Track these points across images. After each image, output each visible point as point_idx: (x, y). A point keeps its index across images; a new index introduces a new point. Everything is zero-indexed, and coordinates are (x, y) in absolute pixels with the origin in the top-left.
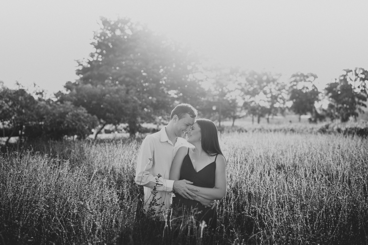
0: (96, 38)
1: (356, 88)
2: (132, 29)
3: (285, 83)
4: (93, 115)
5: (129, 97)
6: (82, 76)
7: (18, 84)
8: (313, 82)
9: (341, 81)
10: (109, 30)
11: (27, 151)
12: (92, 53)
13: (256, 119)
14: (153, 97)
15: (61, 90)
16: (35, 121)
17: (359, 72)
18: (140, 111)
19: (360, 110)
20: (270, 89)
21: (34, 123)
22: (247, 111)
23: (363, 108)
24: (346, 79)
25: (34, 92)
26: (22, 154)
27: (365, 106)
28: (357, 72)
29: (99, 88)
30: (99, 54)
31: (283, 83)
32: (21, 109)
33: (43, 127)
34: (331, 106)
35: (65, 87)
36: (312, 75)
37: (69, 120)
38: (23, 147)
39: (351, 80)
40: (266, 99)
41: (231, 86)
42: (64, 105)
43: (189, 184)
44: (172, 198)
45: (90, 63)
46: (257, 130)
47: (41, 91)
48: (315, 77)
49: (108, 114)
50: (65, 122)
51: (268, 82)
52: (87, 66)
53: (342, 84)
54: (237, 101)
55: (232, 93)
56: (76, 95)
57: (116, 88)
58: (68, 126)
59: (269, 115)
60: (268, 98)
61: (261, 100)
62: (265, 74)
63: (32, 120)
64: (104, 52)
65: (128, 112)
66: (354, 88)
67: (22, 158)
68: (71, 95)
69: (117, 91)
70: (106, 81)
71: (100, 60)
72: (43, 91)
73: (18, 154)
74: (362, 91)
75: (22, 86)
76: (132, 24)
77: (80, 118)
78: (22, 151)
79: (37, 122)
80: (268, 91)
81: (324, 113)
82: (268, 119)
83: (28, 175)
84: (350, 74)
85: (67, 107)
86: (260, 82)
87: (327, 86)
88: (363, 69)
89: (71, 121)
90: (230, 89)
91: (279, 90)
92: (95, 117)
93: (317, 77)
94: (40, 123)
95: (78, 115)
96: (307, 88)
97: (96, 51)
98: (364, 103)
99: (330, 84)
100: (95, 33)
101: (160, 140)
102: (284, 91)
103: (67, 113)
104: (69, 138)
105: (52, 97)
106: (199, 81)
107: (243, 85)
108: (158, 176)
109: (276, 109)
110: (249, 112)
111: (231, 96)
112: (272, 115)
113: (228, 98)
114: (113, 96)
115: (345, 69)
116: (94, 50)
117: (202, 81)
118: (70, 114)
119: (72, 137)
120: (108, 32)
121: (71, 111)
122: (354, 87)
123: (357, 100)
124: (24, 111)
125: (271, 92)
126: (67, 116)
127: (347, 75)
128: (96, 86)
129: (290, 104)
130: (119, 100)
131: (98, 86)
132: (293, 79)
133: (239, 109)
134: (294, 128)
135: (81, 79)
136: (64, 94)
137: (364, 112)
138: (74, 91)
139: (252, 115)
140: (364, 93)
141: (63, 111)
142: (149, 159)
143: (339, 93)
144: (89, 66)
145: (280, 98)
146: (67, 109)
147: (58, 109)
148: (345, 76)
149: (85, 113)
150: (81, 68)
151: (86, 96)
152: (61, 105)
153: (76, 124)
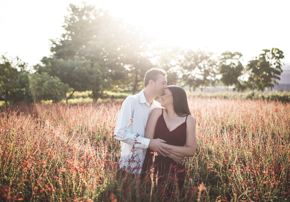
0: (67, 22)
1: (272, 65)
2: (95, 15)
3: (216, 60)
4: (65, 83)
5: (94, 70)
6: (55, 52)
7: (4, 58)
8: (238, 60)
9: (260, 58)
10: (77, 16)
11: (13, 112)
12: (63, 34)
13: (192, 88)
14: (112, 70)
15: (39, 64)
16: (18, 88)
17: (275, 52)
18: (102, 81)
19: (275, 82)
20: (204, 65)
21: (18, 89)
22: (185, 82)
23: (277, 80)
24: (265, 57)
25: (17, 65)
26: (9, 115)
27: (279, 79)
28: (274, 52)
29: (69, 62)
30: (69, 35)
31: (214, 60)
32: (6, 78)
33: (24, 93)
34: (251, 79)
35: (42, 61)
36: (238, 54)
37: (46, 87)
38: (9, 108)
39: (269, 58)
40: (200, 73)
41: (173, 62)
42: (42, 75)
43: (163, 142)
44: (154, 157)
45: (62, 42)
46: (196, 97)
47: (23, 64)
48: (241, 55)
49: (77, 83)
50: (43, 89)
51: (202, 59)
52: (59, 44)
53: (262, 61)
54: (178, 74)
55: (173, 68)
56: (51, 68)
57: (83, 62)
58: (45, 92)
59: (202, 86)
60: (201, 72)
61: (196, 74)
62: (200, 53)
63: (15, 88)
64: (73, 33)
65: (93, 82)
66: (271, 65)
67: (9, 118)
68: (47, 67)
69: (84, 65)
70: (75, 57)
71: (70, 39)
72: (24, 64)
73: (5, 115)
74: (277, 67)
75: (8, 60)
76: (96, 11)
77: (55, 86)
78: (8, 112)
79: (20, 88)
80: (202, 66)
81: (246, 85)
82: (202, 89)
83: (16, 134)
84: (268, 53)
85: (44, 76)
86: (196, 59)
87: (249, 63)
88: (278, 50)
89: (48, 89)
90: (173, 65)
91: (211, 65)
92: (67, 85)
93: (242, 56)
94: (22, 90)
95: (53, 83)
96: (234, 64)
97: (67, 32)
98: (278, 76)
99: (251, 61)
100: (66, 18)
101: (139, 102)
102: (214, 66)
103: (45, 82)
104: (45, 102)
105: (32, 69)
106: (148, 57)
107: (182, 62)
108: (137, 135)
109: (208, 81)
110: (187, 82)
111: (173, 70)
112: (204, 85)
113: (171, 71)
114: (81, 68)
115: (264, 49)
116: (65, 32)
117: (151, 57)
118: (46, 82)
119: (48, 101)
120: (76, 17)
121: (48, 80)
122: (271, 63)
123: (272, 73)
124: (9, 80)
125: (204, 67)
126: (44, 84)
127: (265, 54)
128: (67, 60)
129: (220, 77)
130: (86, 71)
131: (69, 60)
132: (223, 57)
133: (179, 81)
134: (226, 95)
135: (55, 55)
136: (42, 67)
137: (278, 84)
138: (50, 64)
139: (189, 85)
140: (279, 68)
141: (41, 80)
142: (130, 119)
143: (258, 68)
144: (61, 44)
145: (212, 72)
146: (45, 78)
147: (37, 78)
148: (263, 55)
149: (59, 81)
150: (54, 46)
151: (59, 68)
152: (40, 75)
153: (52, 91)
